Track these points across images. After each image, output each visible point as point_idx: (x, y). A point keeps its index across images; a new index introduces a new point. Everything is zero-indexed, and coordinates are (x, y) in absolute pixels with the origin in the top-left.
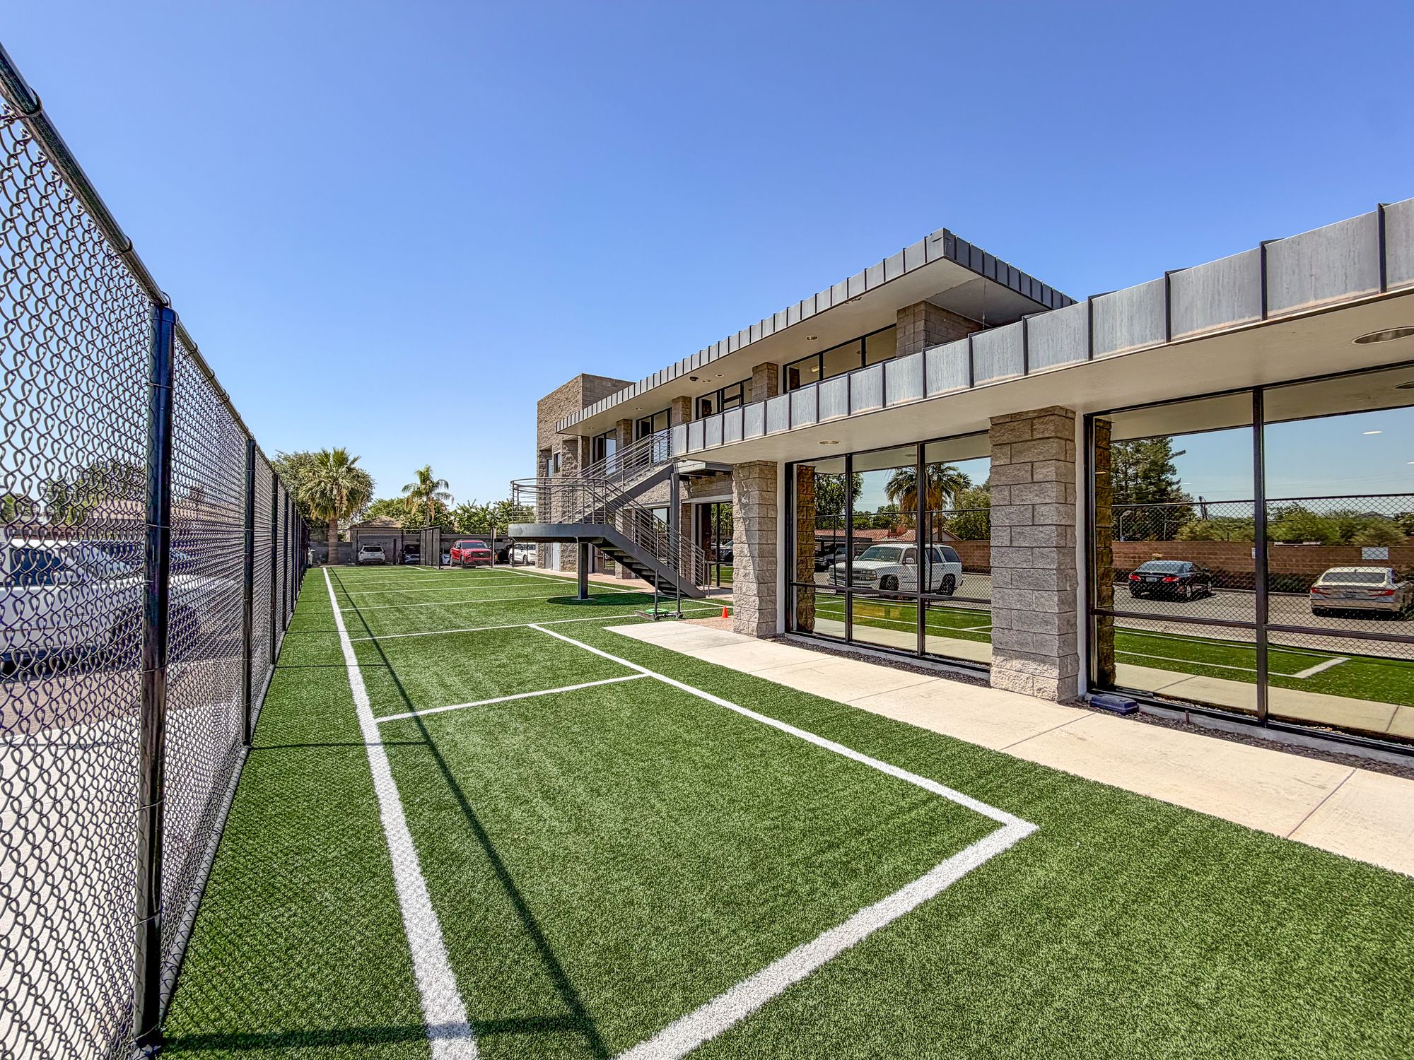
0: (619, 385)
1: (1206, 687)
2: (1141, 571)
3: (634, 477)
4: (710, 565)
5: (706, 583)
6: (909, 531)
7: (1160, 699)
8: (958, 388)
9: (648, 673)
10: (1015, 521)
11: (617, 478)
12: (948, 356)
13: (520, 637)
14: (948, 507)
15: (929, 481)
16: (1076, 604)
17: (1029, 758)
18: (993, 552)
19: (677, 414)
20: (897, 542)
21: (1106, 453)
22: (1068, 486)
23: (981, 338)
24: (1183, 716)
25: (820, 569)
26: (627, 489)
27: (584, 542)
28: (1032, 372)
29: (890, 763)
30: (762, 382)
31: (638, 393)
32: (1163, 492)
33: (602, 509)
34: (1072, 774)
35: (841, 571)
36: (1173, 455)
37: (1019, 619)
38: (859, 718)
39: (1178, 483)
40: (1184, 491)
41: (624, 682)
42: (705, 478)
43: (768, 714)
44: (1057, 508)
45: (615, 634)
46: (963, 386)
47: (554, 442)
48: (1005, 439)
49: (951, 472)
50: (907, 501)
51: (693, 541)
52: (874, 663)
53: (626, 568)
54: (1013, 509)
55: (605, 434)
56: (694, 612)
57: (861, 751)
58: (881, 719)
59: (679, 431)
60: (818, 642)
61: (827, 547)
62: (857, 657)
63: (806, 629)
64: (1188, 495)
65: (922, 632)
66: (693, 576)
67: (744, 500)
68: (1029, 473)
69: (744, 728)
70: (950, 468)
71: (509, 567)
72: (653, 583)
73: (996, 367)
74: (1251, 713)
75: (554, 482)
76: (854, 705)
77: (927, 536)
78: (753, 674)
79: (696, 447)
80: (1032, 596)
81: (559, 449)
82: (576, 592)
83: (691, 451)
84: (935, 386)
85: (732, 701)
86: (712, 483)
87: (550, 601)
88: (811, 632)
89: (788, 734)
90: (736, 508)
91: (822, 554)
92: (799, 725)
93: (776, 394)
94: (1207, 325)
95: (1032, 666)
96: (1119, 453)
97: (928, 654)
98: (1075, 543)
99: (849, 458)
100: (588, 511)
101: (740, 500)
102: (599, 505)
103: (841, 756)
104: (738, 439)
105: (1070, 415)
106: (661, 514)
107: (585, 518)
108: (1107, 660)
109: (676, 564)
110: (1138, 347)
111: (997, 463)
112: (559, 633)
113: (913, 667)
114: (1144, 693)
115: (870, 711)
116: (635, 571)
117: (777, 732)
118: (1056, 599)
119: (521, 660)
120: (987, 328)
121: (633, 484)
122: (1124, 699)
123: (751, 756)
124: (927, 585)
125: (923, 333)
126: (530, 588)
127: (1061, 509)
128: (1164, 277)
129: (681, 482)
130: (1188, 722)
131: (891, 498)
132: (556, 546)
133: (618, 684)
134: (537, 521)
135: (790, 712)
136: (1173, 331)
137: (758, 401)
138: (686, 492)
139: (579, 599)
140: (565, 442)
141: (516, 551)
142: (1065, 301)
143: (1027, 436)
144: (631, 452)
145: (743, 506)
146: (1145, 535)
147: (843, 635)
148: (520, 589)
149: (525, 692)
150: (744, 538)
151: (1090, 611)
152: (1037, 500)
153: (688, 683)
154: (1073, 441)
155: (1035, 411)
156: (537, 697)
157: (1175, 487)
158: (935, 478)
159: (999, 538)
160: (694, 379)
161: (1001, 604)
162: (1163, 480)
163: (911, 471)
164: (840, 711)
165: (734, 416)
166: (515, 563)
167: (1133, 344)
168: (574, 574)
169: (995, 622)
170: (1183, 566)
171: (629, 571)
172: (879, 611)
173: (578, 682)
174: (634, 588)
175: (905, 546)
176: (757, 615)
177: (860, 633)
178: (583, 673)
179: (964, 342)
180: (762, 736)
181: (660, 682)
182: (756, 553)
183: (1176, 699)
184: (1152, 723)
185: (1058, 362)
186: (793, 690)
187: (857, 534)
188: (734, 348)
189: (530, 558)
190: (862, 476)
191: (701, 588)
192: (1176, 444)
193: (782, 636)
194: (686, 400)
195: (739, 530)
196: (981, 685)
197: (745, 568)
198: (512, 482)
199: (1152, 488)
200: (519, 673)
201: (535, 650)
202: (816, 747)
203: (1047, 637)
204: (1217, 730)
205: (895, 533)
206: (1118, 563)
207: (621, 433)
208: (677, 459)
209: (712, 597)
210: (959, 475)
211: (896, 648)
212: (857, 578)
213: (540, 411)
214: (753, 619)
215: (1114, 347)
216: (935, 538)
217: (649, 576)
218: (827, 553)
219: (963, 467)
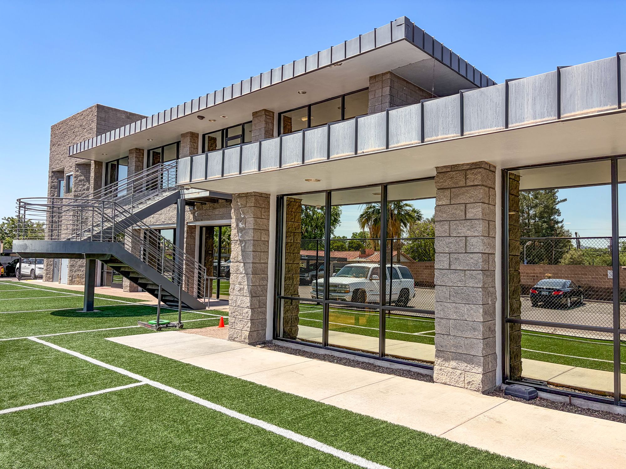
0: (132, 118)
1: (582, 375)
2: (538, 287)
3: (143, 201)
4: (211, 280)
5: (207, 296)
6: (376, 253)
7: (552, 386)
8: (413, 142)
9: (145, 381)
10: (453, 249)
11: (126, 201)
12: (405, 115)
13: (17, 350)
14: (405, 235)
15: (392, 214)
16: (495, 315)
17: (461, 440)
18: (437, 273)
19: (185, 148)
20: (364, 262)
21: (516, 198)
22: (490, 222)
23: (430, 104)
24: (567, 399)
25: (304, 283)
26: (136, 211)
27: (92, 258)
28: (466, 133)
29: (354, 454)
30: (260, 126)
31: (149, 126)
32: (552, 228)
33: (109, 228)
34: (492, 453)
35: (321, 285)
36: (559, 202)
37: (455, 327)
38: (330, 414)
39: (562, 222)
40: (566, 228)
41: (121, 391)
42: (208, 204)
43: (254, 415)
44: (483, 240)
45: (116, 345)
46: (415, 140)
47: (67, 165)
48: (446, 185)
49: (408, 208)
50: (375, 229)
51: (197, 259)
52: (345, 364)
53: (132, 283)
54: (452, 240)
55: (118, 160)
56: (194, 323)
57: (331, 444)
58: (348, 414)
59: (184, 162)
60: (300, 347)
61: (312, 265)
62: (332, 359)
63: (290, 336)
64: (568, 231)
65: (383, 337)
66: (195, 290)
67: (241, 225)
68: (463, 213)
69: (230, 429)
70: (407, 205)
71: (15, 280)
72: (156, 296)
73: (441, 128)
74: (610, 394)
75: (65, 202)
76: (327, 402)
77: (388, 257)
78: (243, 378)
79: (199, 177)
80: (464, 309)
81: (70, 171)
82: (81, 305)
83: (194, 180)
84: (395, 139)
85: (222, 405)
86: (214, 208)
87: (53, 313)
88: (295, 338)
89: (270, 432)
90: (234, 232)
91: (307, 270)
92: (280, 424)
93: (272, 136)
94: (584, 109)
95: (463, 365)
96: (525, 198)
97: (388, 355)
98: (495, 267)
99: (329, 193)
100: (97, 230)
101: (237, 225)
102: (107, 225)
103: (314, 449)
104: (236, 173)
105: (492, 169)
106: (168, 235)
107: (93, 236)
108: (516, 357)
109: (180, 279)
110: (539, 121)
111: (440, 203)
112: (60, 345)
113: (375, 366)
114: (542, 382)
115: (340, 407)
116: (142, 285)
117: (260, 431)
118: (481, 311)
119: (16, 373)
120: (435, 97)
121: (142, 207)
122: (528, 388)
123: (234, 456)
124: (387, 297)
125: (389, 97)
126: (34, 301)
127: (485, 241)
128: (556, 70)
129: (187, 207)
130: (571, 404)
131: (363, 227)
132: (65, 263)
133: (114, 393)
134: (46, 239)
135: (272, 412)
136: (562, 111)
137: (256, 141)
138: (191, 216)
139: (85, 311)
140: (78, 165)
141: (23, 265)
142: (489, 83)
143: (462, 183)
144: (142, 178)
145: (240, 230)
146: (541, 260)
147: (320, 340)
148: (25, 302)
149: (16, 406)
150: (240, 258)
151: (505, 320)
152: (469, 233)
153: (183, 389)
154: (494, 189)
155: (468, 164)
156: (28, 411)
157: (560, 225)
158: (396, 212)
159: (440, 262)
160: (201, 118)
161: (442, 315)
162: (553, 220)
163: (378, 206)
164: (315, 409)
165: (232, 153)
166: (23, 277)
167: (535, 119)
168: (81, 288)
169: (437, 330)
170: (565, 283)
171: (135, 285)
172: (350, 319)
173: (74, 393)
174: (140, 301)
175: (372, 266)
176: (249, 324)
177: (336, 338)
178: (80, 384)
179: (417, 106)
180: (247, 435)
181: (156, 389)
182: (250, 271)
183: (563, 386)
184: (547, 407)
185: (484, 128)
186: (276, 391)
187: (335, 254)
188: (237, 95)
189: (38, 272)
190: (341, 208)
191: (202, 300)
192: (561, 194)
193: (270, 342)
194: (193, 136)
195: (236, 250)
196: (426, 381)
197: (240, 284)
198: (19, 200)
199: (545, 225)
200: (12, 386)
201: (32, 363)
202: (293, 442)
203: (475, 341)
204: (589, 409)
205: (364, 254)
206: (524, 280)
207: (133, 161)
208: (182, 187)
209: (212, 308)
210: (414, 211)
211: (363, 351)
212: (334, 291)
213: (53, 135)
214: (245, 328)
215: (523, 120)
216: (395, 259)
217: (154, 290)
218: (312, 270)
219: (416, 205)
